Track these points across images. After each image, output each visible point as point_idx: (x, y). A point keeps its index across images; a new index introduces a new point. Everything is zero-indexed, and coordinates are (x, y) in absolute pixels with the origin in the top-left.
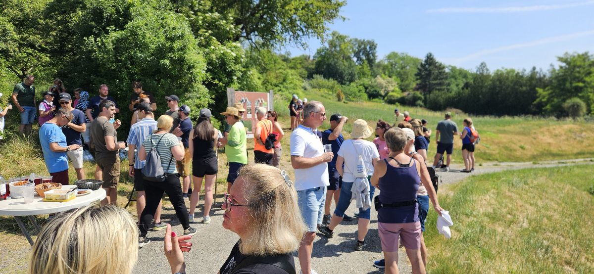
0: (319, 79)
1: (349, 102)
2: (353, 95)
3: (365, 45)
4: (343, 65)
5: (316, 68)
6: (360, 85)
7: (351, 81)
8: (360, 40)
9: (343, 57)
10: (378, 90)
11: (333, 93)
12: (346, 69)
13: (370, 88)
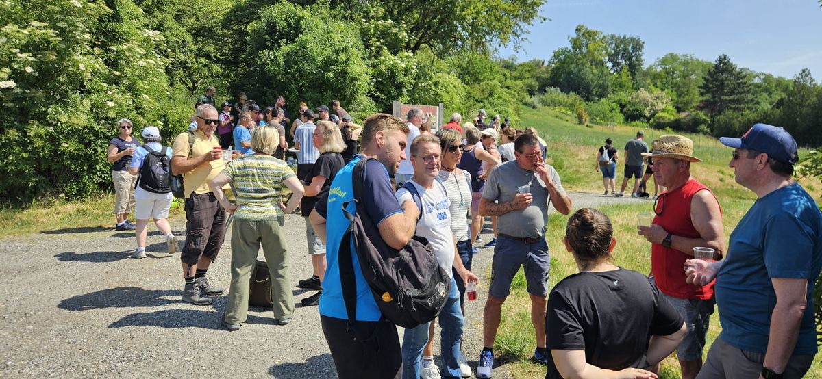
0: (554, 93)
1: (594, 125)
2: (602, 116)
3: (625, 44)
4: (589, 73)
5: (552, 78)
6: (615, 102)
7: (602, 96)
8: (619, 37)
9: (592, 62)
10: (640, 108)
11: (573, 113)
12: (595, 79)
13: (628, 106)
